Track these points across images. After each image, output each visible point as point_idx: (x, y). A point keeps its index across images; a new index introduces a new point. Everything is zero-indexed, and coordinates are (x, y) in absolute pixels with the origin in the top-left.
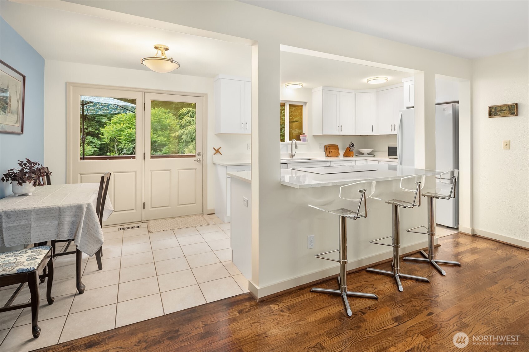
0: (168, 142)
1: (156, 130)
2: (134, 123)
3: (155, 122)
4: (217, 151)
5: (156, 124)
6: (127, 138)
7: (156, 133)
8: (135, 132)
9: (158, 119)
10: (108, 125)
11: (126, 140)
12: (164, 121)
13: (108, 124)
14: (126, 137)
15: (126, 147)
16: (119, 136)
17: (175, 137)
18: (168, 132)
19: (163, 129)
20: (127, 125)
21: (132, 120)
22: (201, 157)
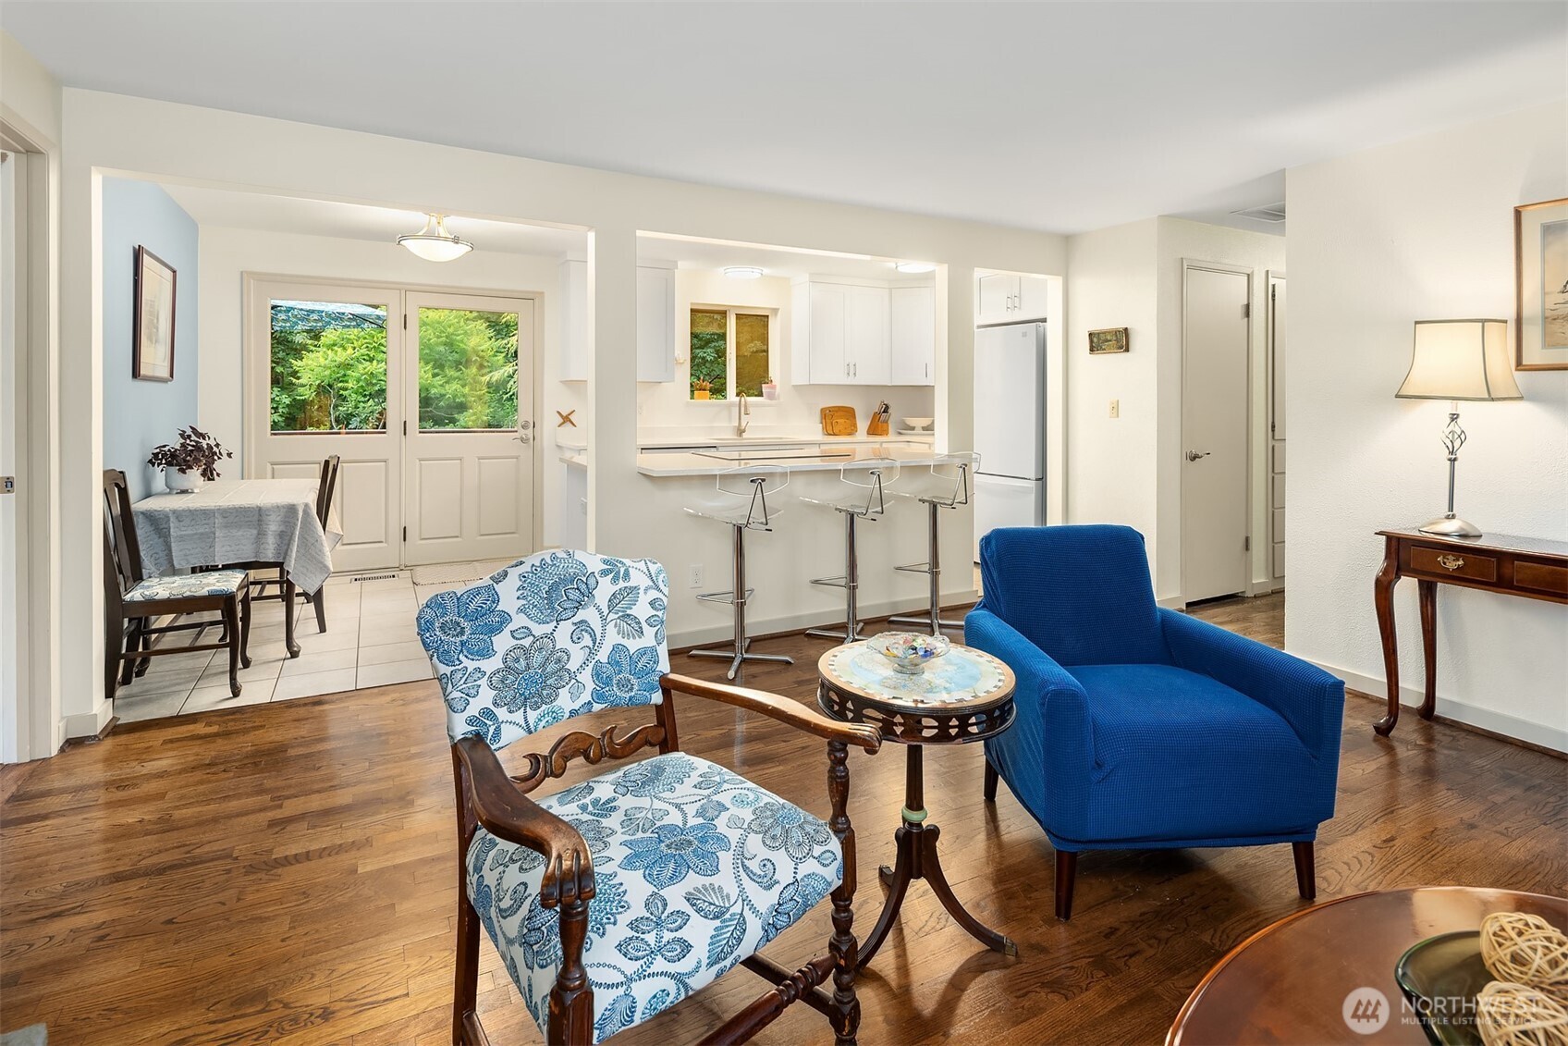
0: (473, 399)
1: (441, 367)
2: (382, 345)
3: (437, 344)
4: (566, 419)
5: (442, 348)
6: (362, 386)
7: (441, 372)
8: (385, 370)
9: (447, 337)
10: (312, 351)
11: (361, 392)
12: (462, 341)
13: (312, 348)
14: (361, 384)
15: (361, 409)
16: (341, 382)
17: (489, 385)
18: (474, 370)
19: (461, 363)
20: (364, 351)
21: (375, 339)
22: (529, 432)
